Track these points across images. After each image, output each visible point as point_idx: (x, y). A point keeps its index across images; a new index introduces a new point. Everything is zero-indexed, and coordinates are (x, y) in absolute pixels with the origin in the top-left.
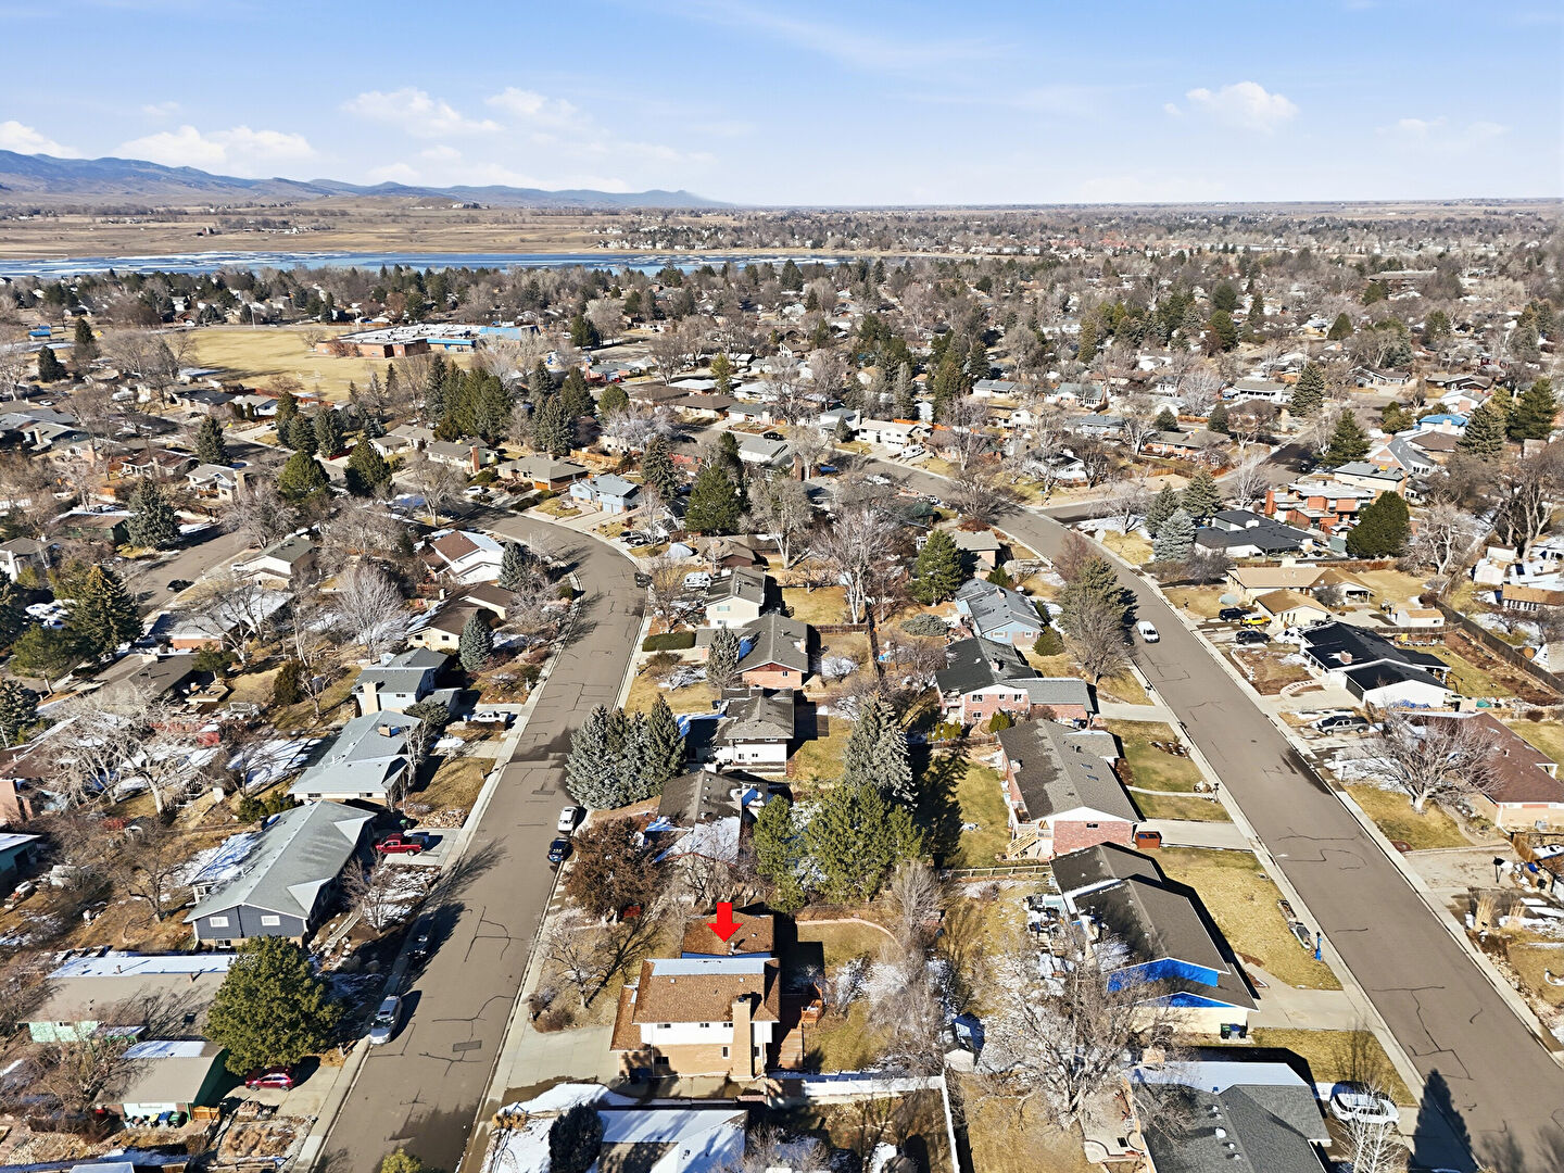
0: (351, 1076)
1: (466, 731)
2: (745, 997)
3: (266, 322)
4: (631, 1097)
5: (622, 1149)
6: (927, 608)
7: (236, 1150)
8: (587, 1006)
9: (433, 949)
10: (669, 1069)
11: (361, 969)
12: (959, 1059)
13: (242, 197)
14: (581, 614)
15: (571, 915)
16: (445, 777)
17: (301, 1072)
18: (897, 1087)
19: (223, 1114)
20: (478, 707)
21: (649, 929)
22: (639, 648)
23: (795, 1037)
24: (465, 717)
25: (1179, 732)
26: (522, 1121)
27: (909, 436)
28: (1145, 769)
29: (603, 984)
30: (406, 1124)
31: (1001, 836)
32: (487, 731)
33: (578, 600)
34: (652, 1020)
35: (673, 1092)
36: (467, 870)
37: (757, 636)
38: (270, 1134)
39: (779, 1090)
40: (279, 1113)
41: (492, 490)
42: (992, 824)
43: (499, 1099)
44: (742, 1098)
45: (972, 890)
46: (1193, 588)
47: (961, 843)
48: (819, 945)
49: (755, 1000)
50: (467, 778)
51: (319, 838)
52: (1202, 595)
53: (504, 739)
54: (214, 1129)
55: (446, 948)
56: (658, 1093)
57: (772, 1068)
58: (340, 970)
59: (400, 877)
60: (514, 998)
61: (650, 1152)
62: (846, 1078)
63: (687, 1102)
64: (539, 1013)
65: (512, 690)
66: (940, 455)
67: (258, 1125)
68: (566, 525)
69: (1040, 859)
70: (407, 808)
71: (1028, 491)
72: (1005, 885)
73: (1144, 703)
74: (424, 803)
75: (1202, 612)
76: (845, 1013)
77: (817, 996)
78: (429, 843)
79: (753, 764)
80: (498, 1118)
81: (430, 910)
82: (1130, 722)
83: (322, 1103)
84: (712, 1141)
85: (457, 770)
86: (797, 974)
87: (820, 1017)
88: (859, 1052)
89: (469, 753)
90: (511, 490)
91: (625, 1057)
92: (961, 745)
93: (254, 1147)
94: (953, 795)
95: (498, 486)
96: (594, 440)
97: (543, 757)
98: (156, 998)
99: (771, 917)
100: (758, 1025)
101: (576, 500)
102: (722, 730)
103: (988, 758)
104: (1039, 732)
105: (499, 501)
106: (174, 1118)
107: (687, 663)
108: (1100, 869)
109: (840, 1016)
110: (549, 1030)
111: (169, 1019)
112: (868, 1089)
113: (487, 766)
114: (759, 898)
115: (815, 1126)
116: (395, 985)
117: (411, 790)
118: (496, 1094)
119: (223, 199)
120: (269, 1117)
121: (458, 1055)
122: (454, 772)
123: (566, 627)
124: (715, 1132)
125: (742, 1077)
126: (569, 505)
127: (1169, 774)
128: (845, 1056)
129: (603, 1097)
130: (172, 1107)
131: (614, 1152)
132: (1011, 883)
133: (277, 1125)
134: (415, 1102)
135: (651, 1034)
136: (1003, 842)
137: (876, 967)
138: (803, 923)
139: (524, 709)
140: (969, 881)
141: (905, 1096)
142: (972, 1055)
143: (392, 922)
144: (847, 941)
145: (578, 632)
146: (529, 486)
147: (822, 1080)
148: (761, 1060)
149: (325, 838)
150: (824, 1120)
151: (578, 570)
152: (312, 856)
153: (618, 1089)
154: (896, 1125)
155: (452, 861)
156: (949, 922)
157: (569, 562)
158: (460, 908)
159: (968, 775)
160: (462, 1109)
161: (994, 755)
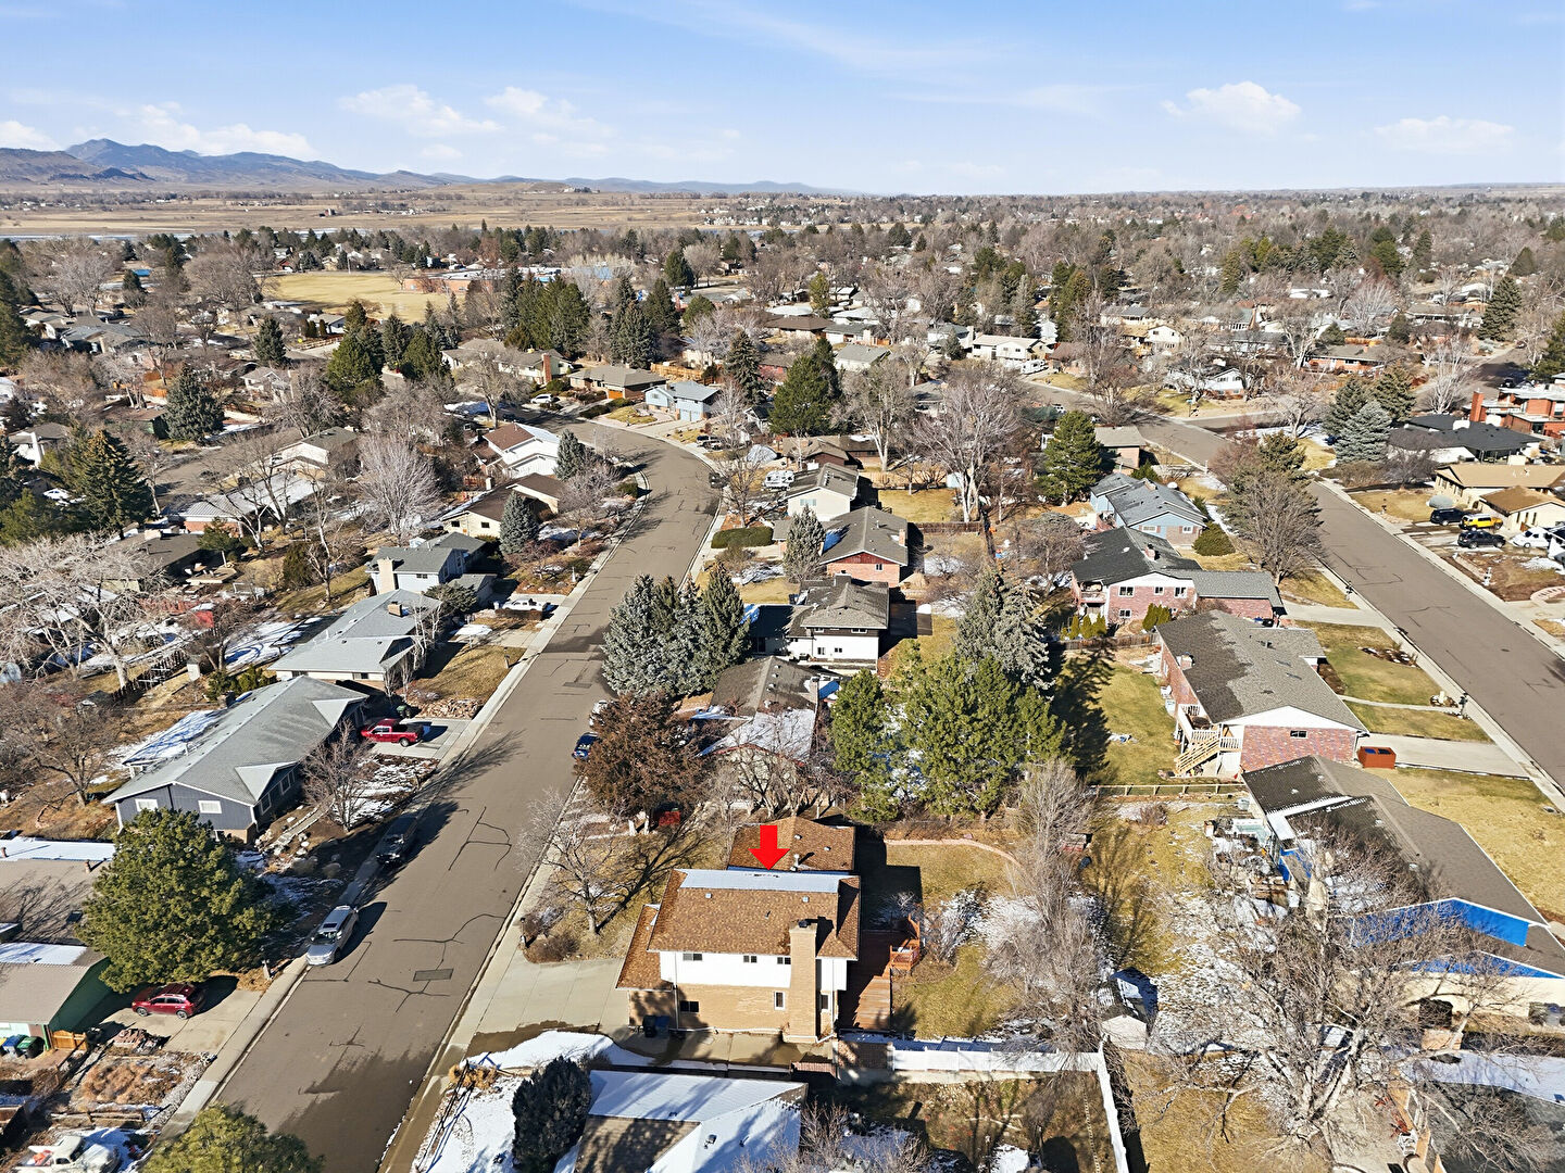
0: (274, 1004)
1: (495, 620)
2: (809, 922)
3: (362, 269)
4: (644, 1054)
5: (614, 1128)
6: (1055, 509)
7: (98, 1093)
8: (597, 930)
9: (410, 853)
10: (696, 1020)
11: (317, 871)
12: (1125, 1030)
13: (366, 185)
14: (645, 511)
15: (592, 821)
16: (465, 663)
17: (206, 995)
18: (1028, 1065)
19: (93, 1042)
20: (514, 596)
21: (689, 841)
22: (708, 544)
23: (881, 987)
24: (496, 605)
25: (1397, 637)
26: (488, 1079)
27: (1030, 350)
28: (1359, 678)
29: (623, 905)
30: (331, 1073)
31: (1165, 749)
32: (520, 619)
33: (643, 498)
34: (675, 948)
35: (701, 1051)
36: (467, 766)
37: (846, 529)
38: (149, 1073)
39: (852, 1057)
40: (167, 1047)
41: (562, 399)
42: (1151, 735)
43: (465, 1046)
44: (800, 1066)
45: (1129, 811)
46: (1390, 492)
47: (1108, 756)
48: (917, 870)
49: (823, 928)
50: (488, 666)
51: (290, 716)
52: (1403, 498)
53: (539, 630)
54: (76, 1064)
55: (426, 852)
56: (681, 1052)
57: (845, 1026)
58: (289, 872)
59: (384, 769)
60: (504, 919)
61: (655, 1135)
62: (953, 1047)
63: (723, 1067)
64: (534, 938)
65: (555, 581)
66: (1066, 370)
67: (135, 1060)
68: (639, 431)
69: (1222, 777)
70: (409, 694)
71: (1170, 404)
72: (1175, 806)
73: (1345, 607)
74: (431, 690)
75: (1406, 516)
76: (952, 959)
77: (914, 936)
78: (428, 733)
79: (836, 660)
80: (457, 1073)
81: (415, 808)
82: (1330, 625)
83: (227, 1038)
84: (747, 1125)
85: (477, 658)
86: (885, 905)
87: (916, 962)
88: (971, 1013)
89: (495, 641)
90: (581, 398)
91: (635, 998)
92: (1104, 645)
93: (122, 1091)
94: (1095, 701)
95: (569, 395)
96: (679, 353)
97: (583, 649)
98: (40, 890)
99: (851, 830)
100: (826, 962)
101: (652, 409)
102: (798, 619)
103: (1142, 662)
104: (1214, 624)
105: (568, 409)
106: (24, 1044)
107: (761, 560)
108: (1319, 785)
109: (945, 962)
110: (543, 960)
111: (49, 916)
112: (986, 1065)
113: (514, 656)
114: (835, 809)
115: (906, 1111)
116: (355, 894)
117: (417, 675)
118: (461, 1040)
119: (349, 188)
120: (152, 1051)
121: (420, 986)
122: (473, 660)
123: (626, 523)
124: (754, 1111)
125: (801, 1036)
126: (644, 413)
127: (1394, 683)
128: (952, 1016)
129: (601, 1052)
130: (22, 1029)
131: (602, 1131)
132: (1184, 805)
133: (161, 1062)
134: (350, 1043)
135: (674, 968)
136: (1169, 757)
137: (996, 902)
138: (894, 843)
139: (566, 602)
140: (1122, 801)
141: (1041, 1080)
142: (1143, 1026)
143: (368, 820)
144: (954, 869)
145: (640, 527)
146: (602, 395)
147: (919, 1047)
148: (830, 1015)
149: (296, 717)
150: (918, 1106)
151: (645, 471)
152: (279, 737)
153: (624, 1042)
154: (1027, 1120)
155: (453, 754)
156: (1097, 850)
157: (637, 463)
158: (453, 808)
159: (1114, 680)
160: (411, 1056)
161: (1150, 658)
